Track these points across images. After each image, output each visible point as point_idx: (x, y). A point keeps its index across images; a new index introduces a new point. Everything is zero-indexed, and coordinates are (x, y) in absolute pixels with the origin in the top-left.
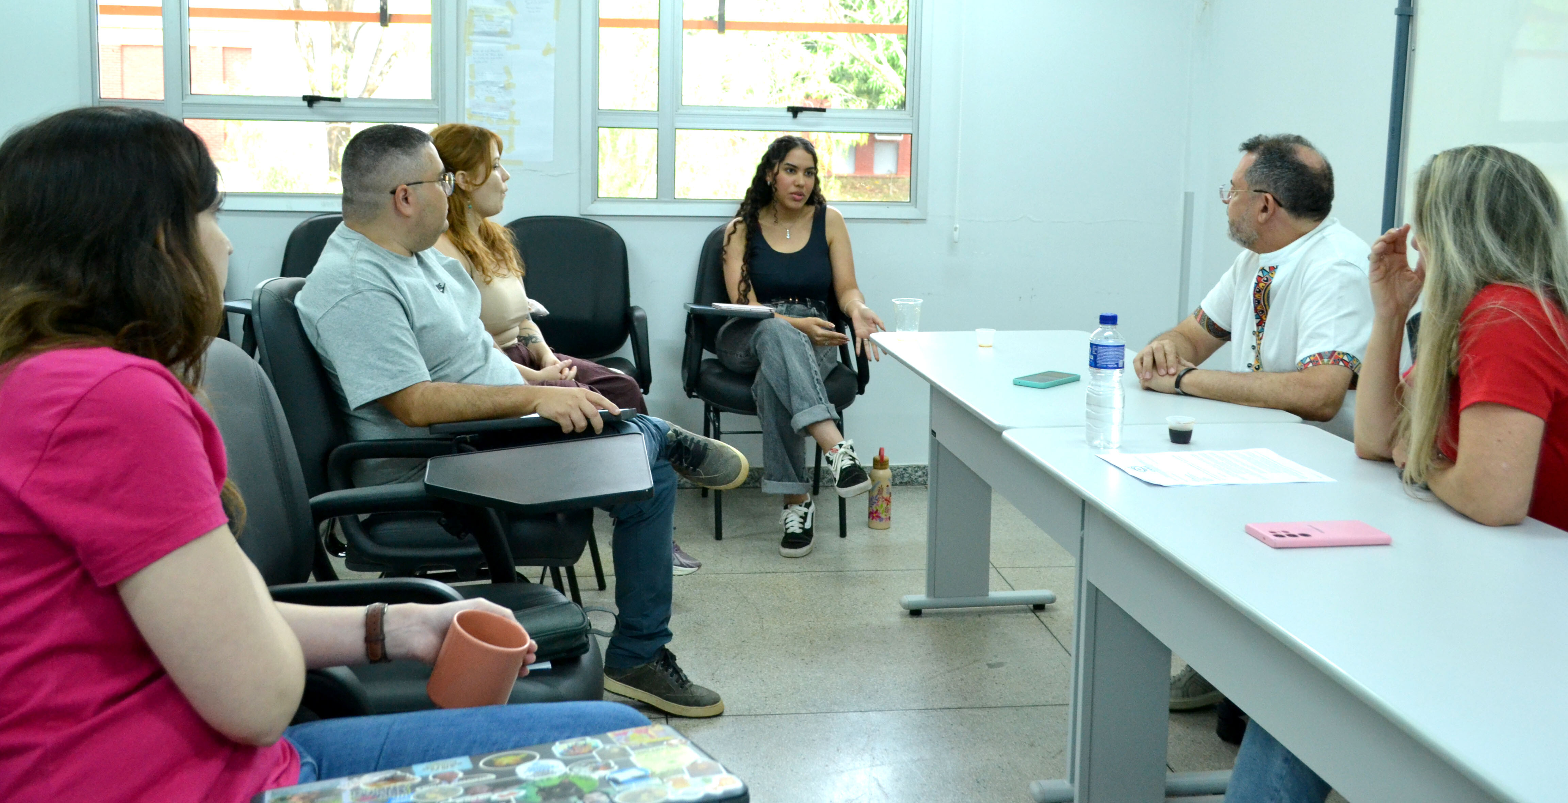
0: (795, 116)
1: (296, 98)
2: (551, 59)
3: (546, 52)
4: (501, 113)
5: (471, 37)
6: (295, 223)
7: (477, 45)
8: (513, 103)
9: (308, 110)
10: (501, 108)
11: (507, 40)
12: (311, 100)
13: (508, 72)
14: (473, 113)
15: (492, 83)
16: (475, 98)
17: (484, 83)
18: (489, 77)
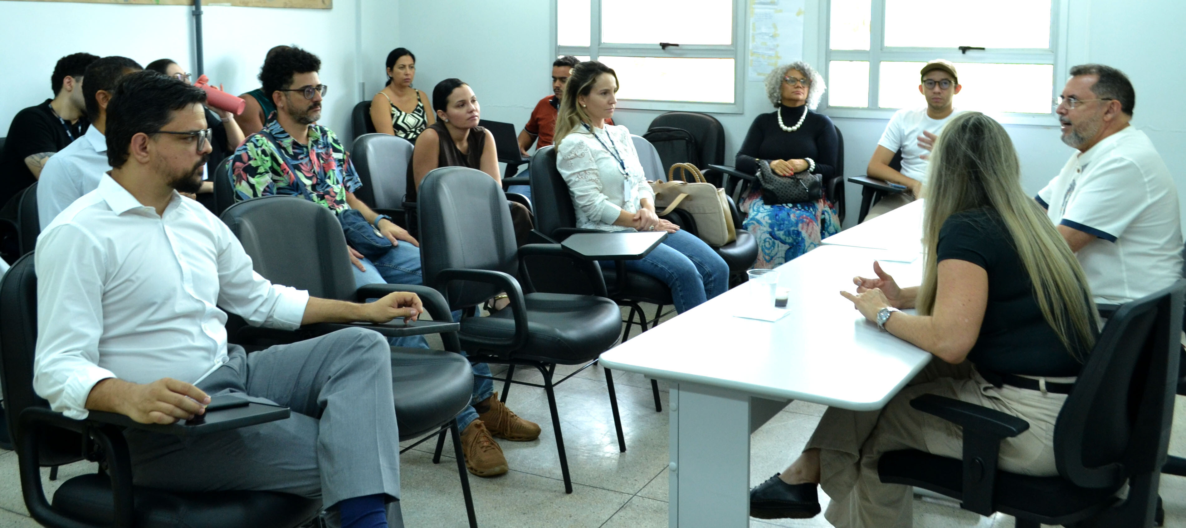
0: (964, 52)
1: (656, 45)
2: (801, 18)
3: (798, 14)
4: (771, 52)
5: (754, 6)
6: (655, 116)
7: (757, 11)
8: (778, 46)
9: (662, 51)
10: (771, 49)
11: (775, 7)
12: (664, 46)
13: (775, 26)
14: (754, 52)
15: (766, 34)
16: (755, 43)
17: (760, 34)
18: (764, 30)
